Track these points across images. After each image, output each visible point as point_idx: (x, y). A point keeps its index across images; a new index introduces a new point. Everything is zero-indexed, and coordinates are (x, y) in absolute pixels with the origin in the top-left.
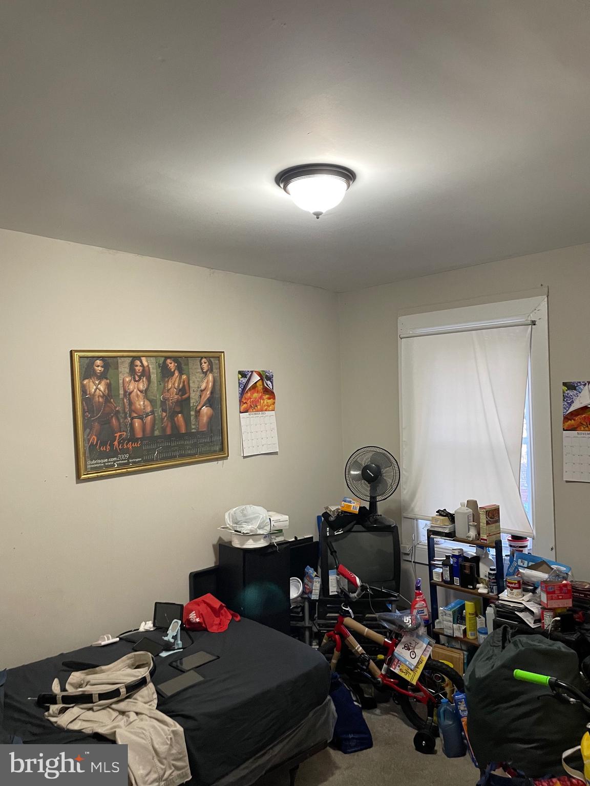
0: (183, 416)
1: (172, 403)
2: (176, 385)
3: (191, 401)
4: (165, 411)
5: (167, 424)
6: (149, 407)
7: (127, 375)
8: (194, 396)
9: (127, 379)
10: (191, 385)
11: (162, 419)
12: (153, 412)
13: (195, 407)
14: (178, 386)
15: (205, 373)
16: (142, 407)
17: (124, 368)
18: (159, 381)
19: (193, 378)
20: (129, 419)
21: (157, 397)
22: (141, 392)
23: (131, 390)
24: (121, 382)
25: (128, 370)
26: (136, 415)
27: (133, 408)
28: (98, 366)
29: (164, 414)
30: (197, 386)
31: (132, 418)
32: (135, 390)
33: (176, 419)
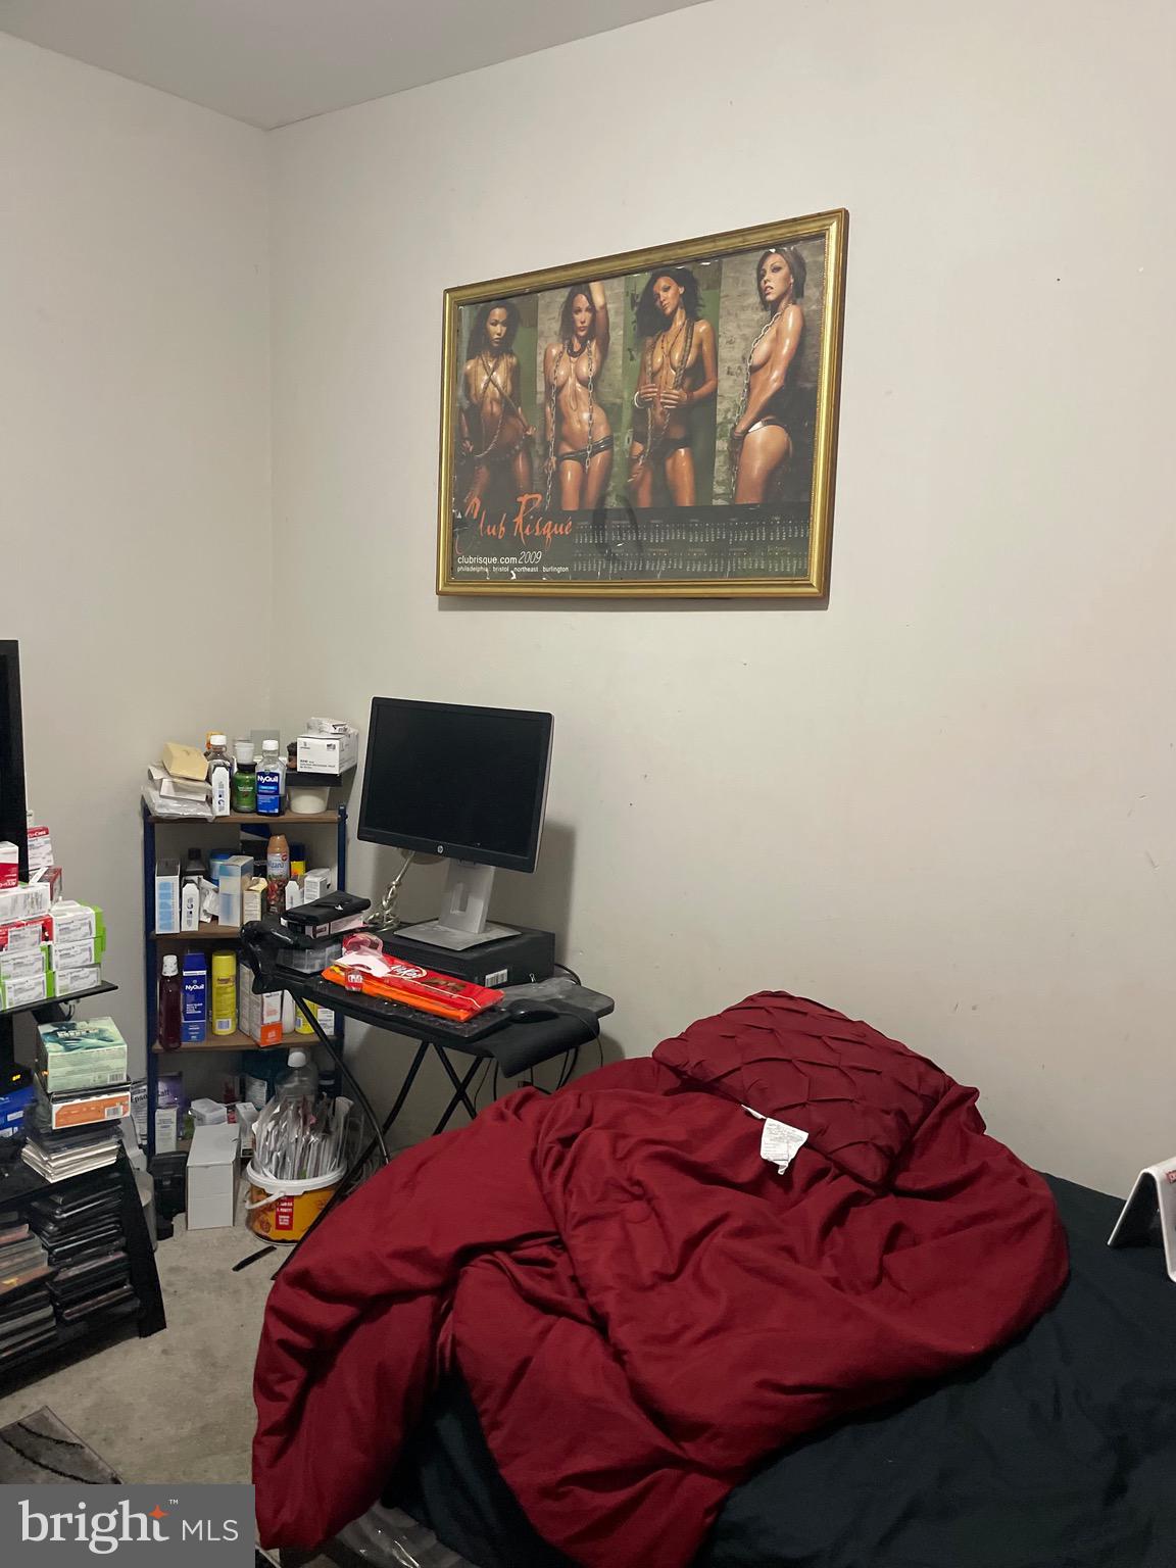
0: (692, 456)
1: (662, 413)
2: (677, 356)
3: (718, 407)
4: (643, 441)
5: (642, 479)
6: (602, 428)
7: (554, 339)
8: (729, 389)
9: (554, 352)
10: (723, 352)
11: (632, 462)
12: (609, 442)
13: (730, 426)
14: (683, 360)
15: (772, 308)
16: (587, 428)
17: (550, 322)
18: (629, 350)
19: (729, 329)
20: (554, 459)
21: (622, 398)
22: (584, 383)
23: (561, 380)
24: (540, 358)
25: (556, 326)
26: (569, 450)
27: (565, 428)
28: (495, 324)
29: (639, 447)
30: (739, 356)
31: (561, 459)
32: (570, 381)
33: (669, 463)
